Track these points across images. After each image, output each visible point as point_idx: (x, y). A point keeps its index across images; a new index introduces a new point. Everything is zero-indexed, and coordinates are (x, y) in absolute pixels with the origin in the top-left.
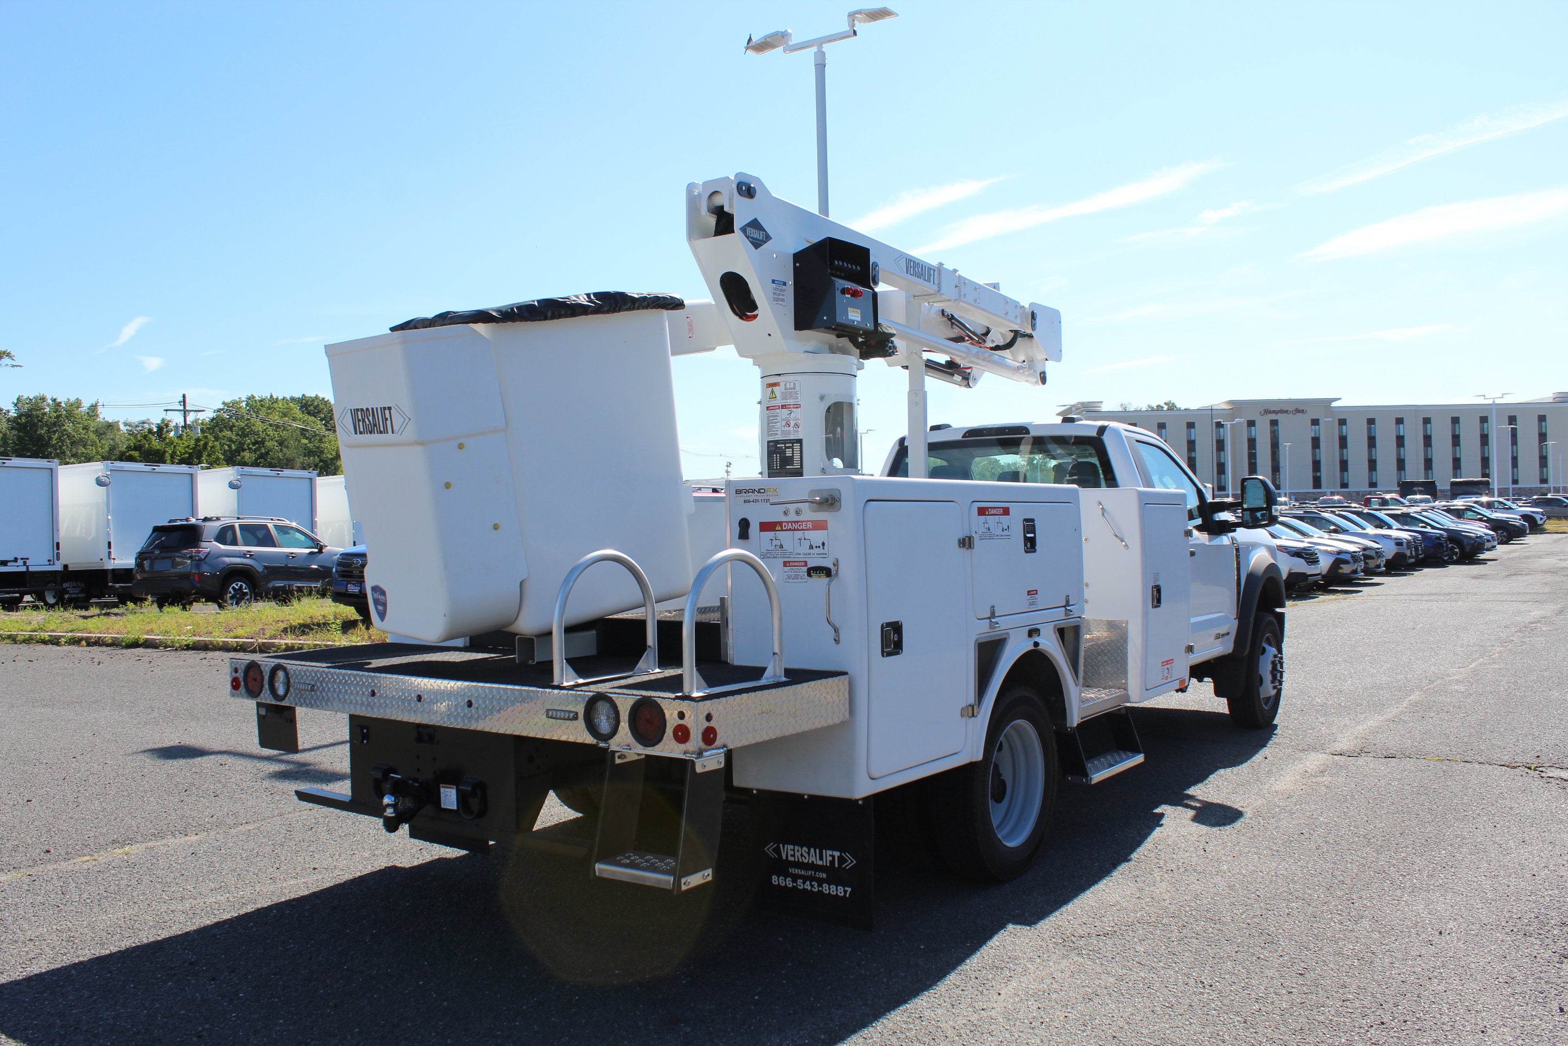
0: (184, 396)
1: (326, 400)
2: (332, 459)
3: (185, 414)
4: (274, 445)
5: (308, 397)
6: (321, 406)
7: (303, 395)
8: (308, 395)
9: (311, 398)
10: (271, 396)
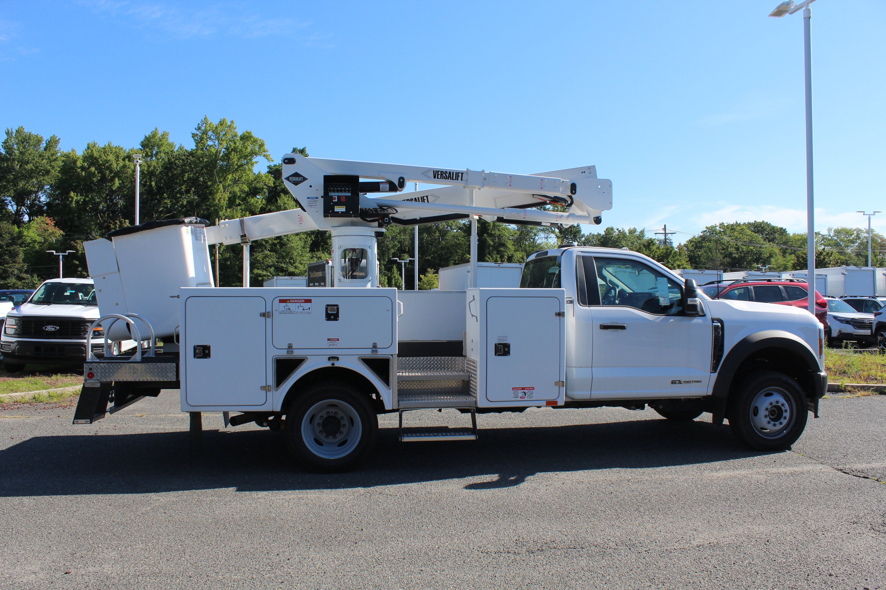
0: (665, 226)
1: (769, 223)
2: (768, 258)
3: (665, 235)
4: (733, 250)
5: (758, 222)
6: (765, 227)
7: (755, 221)
8: (758, 221)
9: (759, 222)
10: (736, 222)
